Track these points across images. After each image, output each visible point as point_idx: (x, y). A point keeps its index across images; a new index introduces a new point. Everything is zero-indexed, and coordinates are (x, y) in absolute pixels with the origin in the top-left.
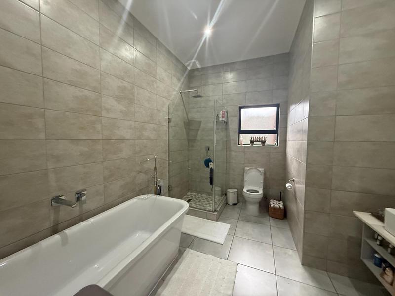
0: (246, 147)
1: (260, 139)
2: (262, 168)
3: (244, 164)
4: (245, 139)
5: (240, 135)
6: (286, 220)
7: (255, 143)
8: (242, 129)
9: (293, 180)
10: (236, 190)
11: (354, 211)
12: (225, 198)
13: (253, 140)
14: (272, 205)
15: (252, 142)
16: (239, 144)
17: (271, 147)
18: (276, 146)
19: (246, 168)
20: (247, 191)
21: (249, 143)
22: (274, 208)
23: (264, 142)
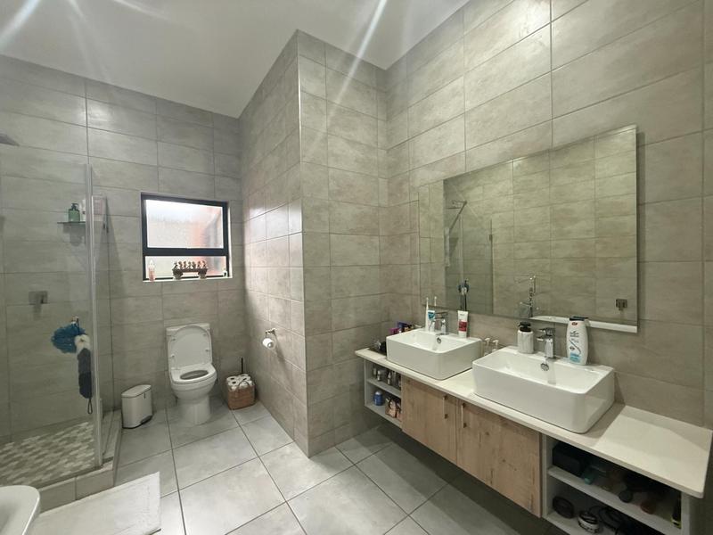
0: (164, 285)
1: (194, 266)
2: (205, 322)
3: (162, 322)
4: (160, 268)
5: (147, 258)
6: (259, 403)
7: (185, 275)
8: (150, 245)
9: (273, 332)
10: (148, 387)
11: (357, 352)
12: (119, 417)
13: (179, 268)
14: (234, 388)
15: (178, 273)
16: (145, 279)
17: (217, 281)
18: (226, 277)
19: (169, 330)
20: (182, 377)
21: (172, 275)
22: (239, 391)
23: (202, 272)
